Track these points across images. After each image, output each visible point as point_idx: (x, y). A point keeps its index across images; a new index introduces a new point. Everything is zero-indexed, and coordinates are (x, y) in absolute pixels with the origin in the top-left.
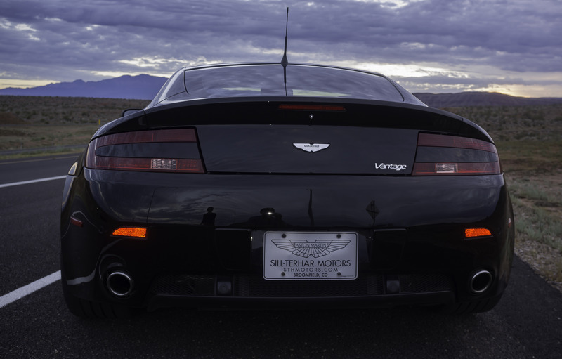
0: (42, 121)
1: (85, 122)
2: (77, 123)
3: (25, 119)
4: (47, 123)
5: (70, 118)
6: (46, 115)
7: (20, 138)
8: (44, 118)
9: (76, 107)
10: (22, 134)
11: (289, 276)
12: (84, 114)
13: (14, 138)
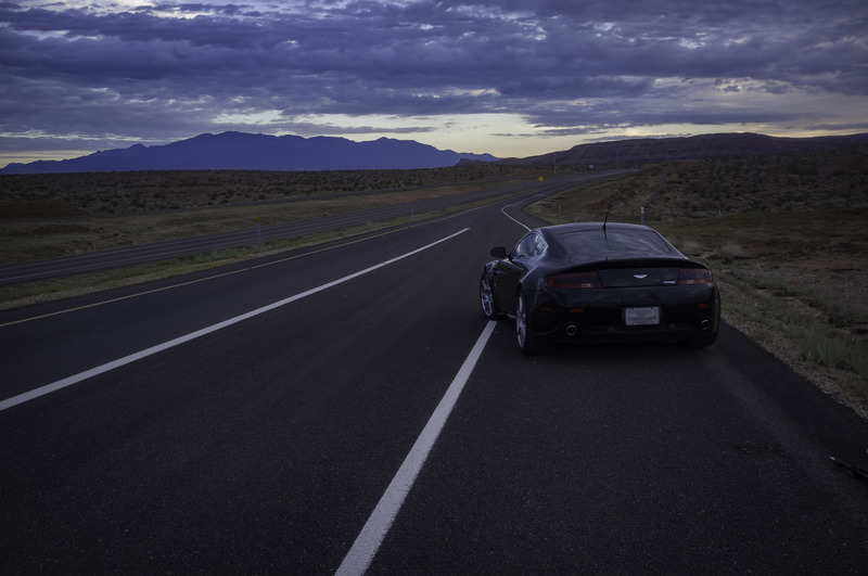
0: (104, 209)
1: (163, 208)
2: (152, 209)
3: (81, 208)
4: (112, 212)
5: (141, 202)
6: (107, 201)
7: (85, 236)
8: (105, 204)
9: (142, 186)
10: (86, 230)
11: (635, 323)
12: (156, 196)
13: (77, 237)
